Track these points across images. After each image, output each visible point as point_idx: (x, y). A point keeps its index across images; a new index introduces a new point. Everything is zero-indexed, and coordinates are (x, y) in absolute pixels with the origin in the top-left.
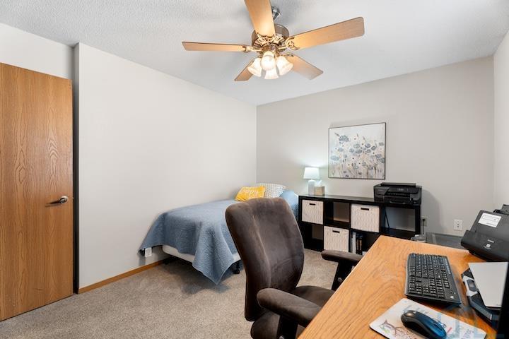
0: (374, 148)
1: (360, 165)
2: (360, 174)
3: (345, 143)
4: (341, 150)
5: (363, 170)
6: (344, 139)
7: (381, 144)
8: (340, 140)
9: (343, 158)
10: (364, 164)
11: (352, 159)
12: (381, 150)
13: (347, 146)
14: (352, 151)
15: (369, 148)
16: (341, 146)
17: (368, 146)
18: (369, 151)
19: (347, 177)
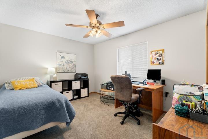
0: (73, 62)
1: (68, 68)
2: (69, 71)
3: (63, 59)
4: (62, 62)
5: (69, 69)
6: (63, 57)
7: (75, 61)
8: (61, 58)
9: (63, 65)
10: (70, 67)
11: (66, 65)
12: (74, 63)
13: (64, 60)
14: (66, 62)
15: (71, 62)
16: (62, 60)
17: (71, 61)
18: (71, 63)
19: (64, 72)
